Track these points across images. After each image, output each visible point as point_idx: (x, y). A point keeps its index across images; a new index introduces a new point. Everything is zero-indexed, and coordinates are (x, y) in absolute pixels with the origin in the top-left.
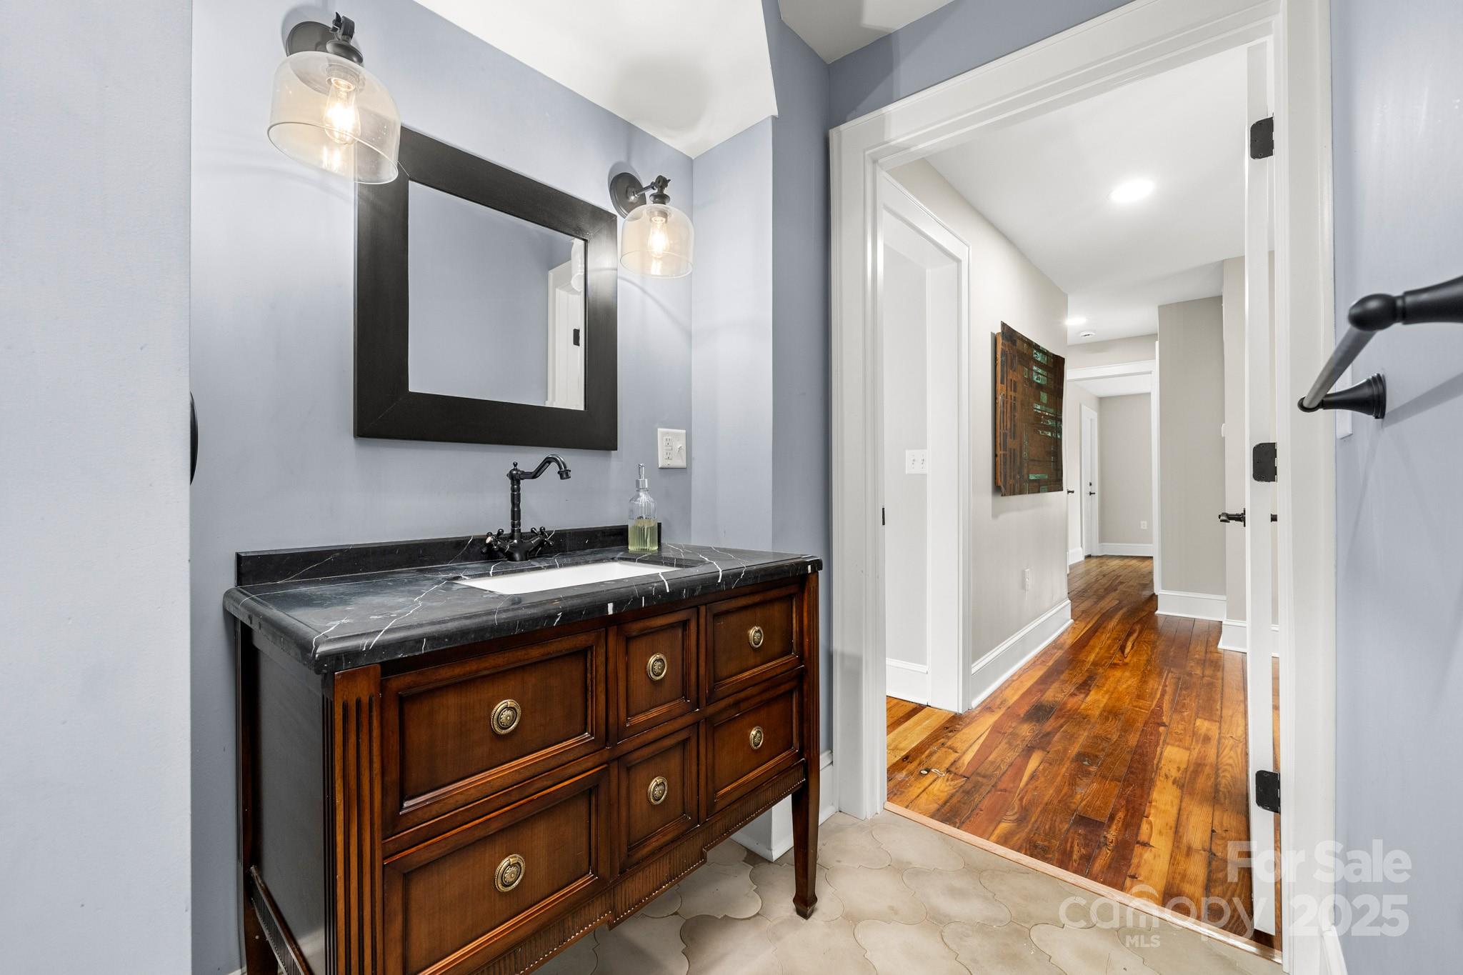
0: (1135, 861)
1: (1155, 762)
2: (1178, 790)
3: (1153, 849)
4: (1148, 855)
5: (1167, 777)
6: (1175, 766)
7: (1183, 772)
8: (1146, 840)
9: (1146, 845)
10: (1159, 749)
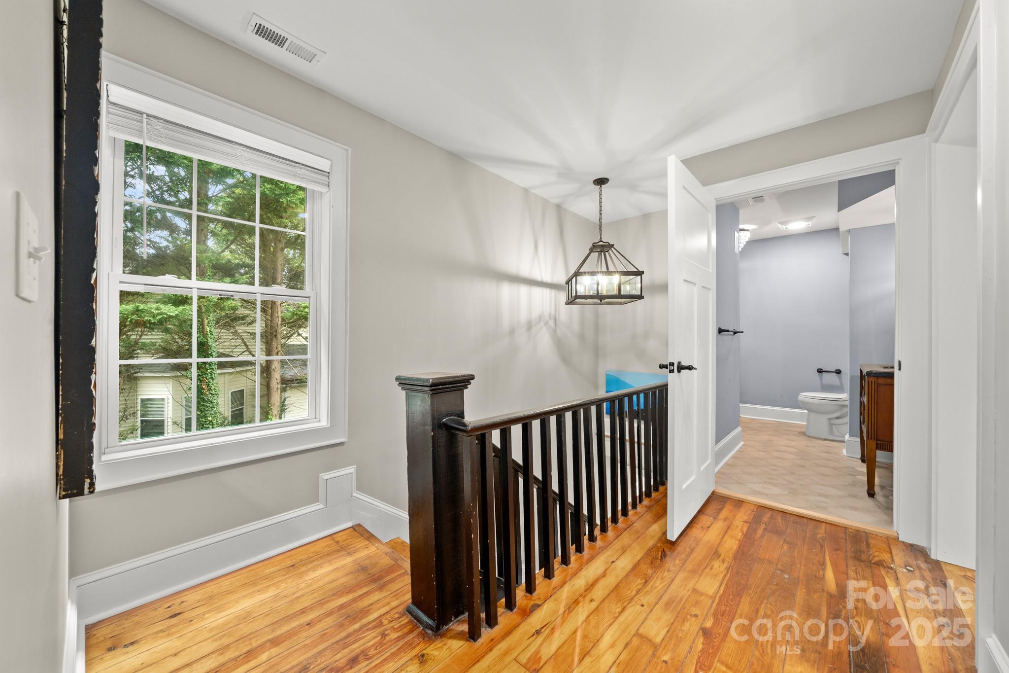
0: (751, 517)
1: (729, 575)
2: (719, 550)
3: (742, 520)
4: (745, 518)
5: (723, 561)
6: (713, 570)
7: (709, 565)
8: (745, 524)
9: (746, 522)
10: (721, 591)
